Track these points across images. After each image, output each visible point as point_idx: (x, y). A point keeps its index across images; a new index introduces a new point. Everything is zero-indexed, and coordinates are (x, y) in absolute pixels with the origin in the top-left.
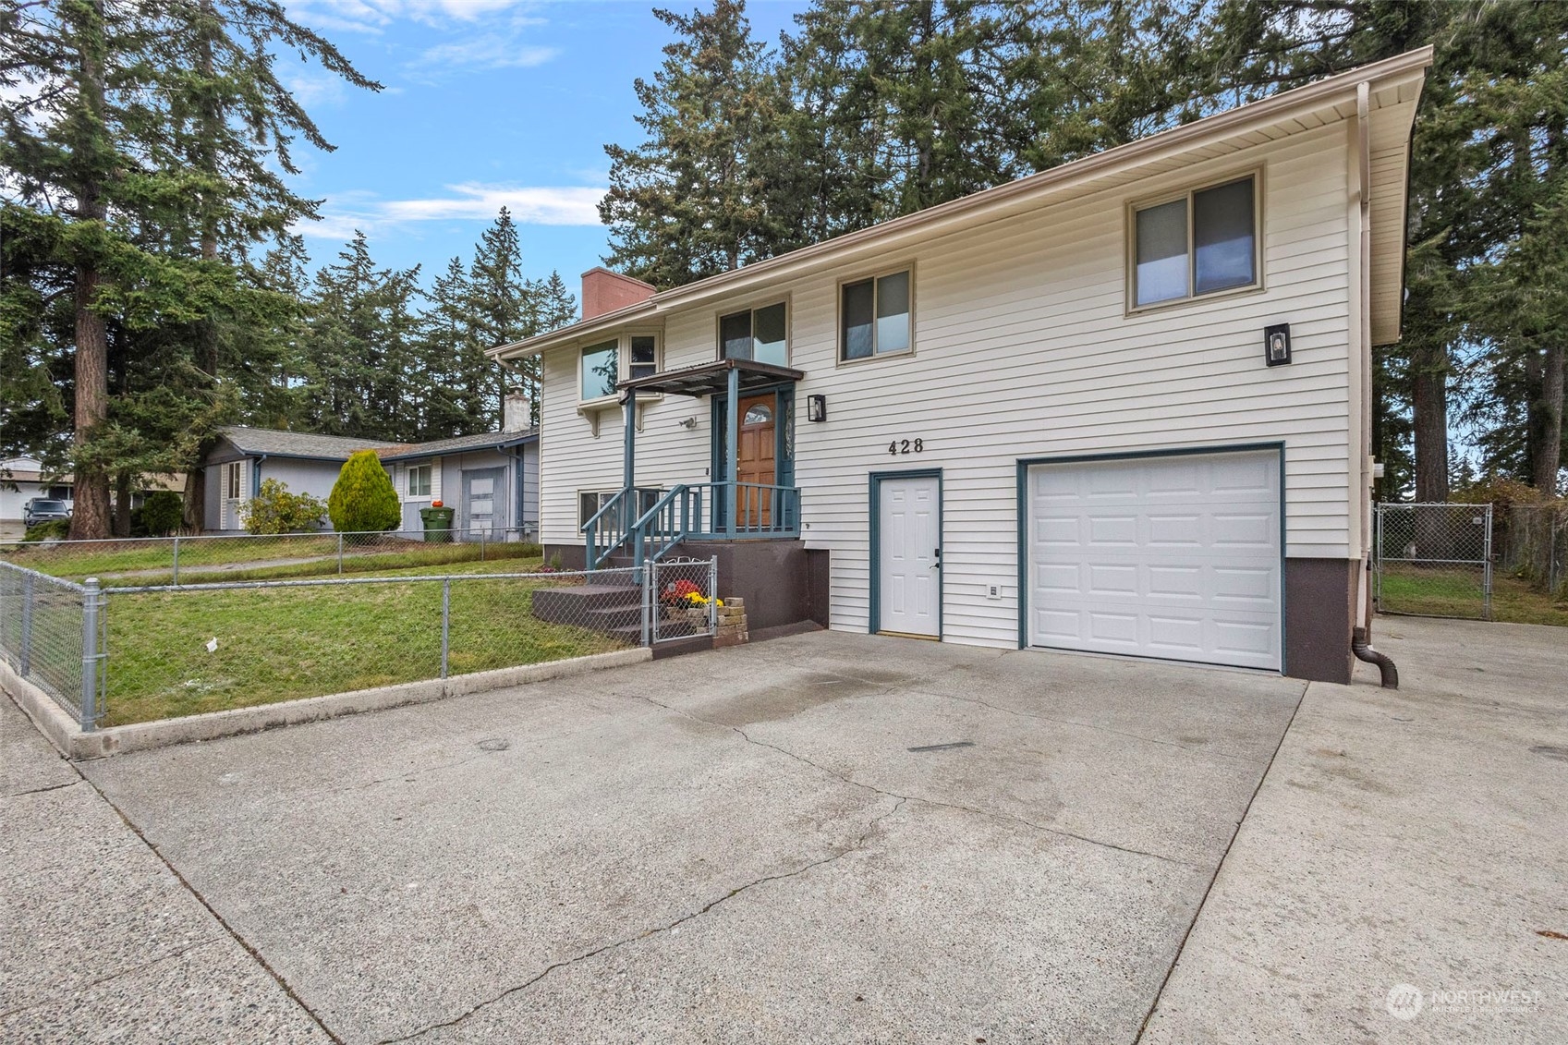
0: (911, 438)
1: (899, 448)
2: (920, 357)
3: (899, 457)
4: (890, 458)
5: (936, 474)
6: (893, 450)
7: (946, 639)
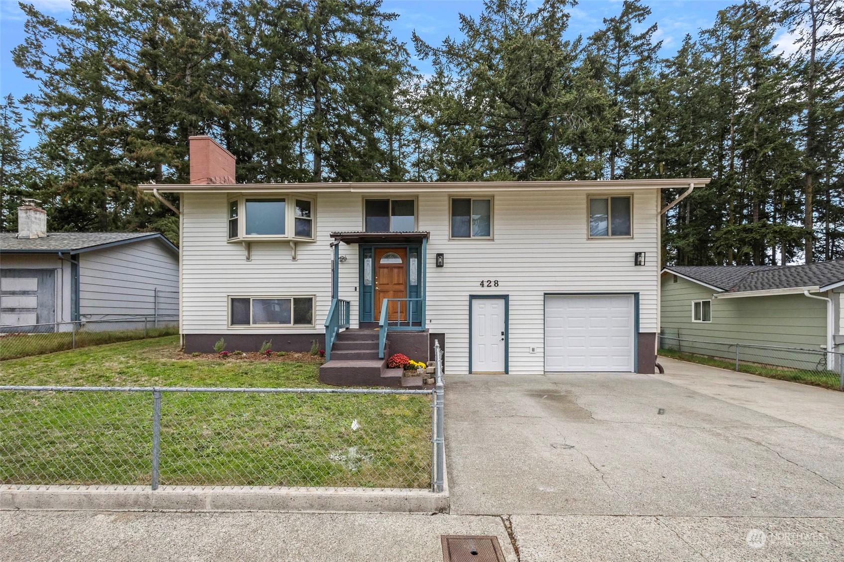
0: (493, 280)
1: (486, 284)
2: (496, 241)
3: (485, 288)
4: (481, 288)
5: (505, 298)
6: (482, 284)
7: (510, 373)
